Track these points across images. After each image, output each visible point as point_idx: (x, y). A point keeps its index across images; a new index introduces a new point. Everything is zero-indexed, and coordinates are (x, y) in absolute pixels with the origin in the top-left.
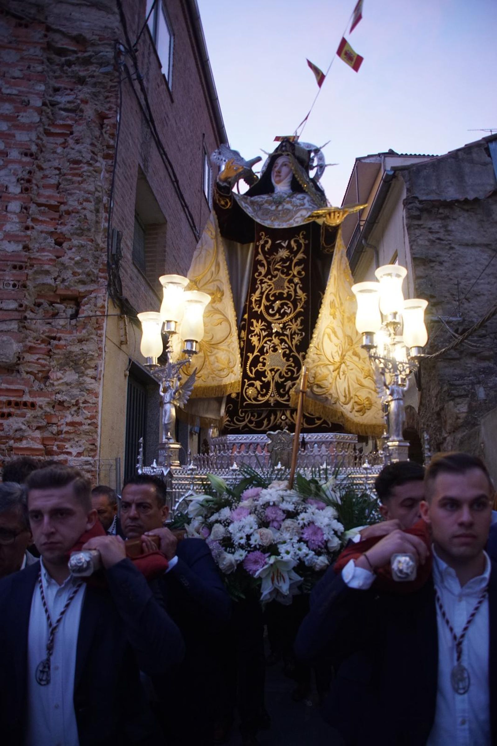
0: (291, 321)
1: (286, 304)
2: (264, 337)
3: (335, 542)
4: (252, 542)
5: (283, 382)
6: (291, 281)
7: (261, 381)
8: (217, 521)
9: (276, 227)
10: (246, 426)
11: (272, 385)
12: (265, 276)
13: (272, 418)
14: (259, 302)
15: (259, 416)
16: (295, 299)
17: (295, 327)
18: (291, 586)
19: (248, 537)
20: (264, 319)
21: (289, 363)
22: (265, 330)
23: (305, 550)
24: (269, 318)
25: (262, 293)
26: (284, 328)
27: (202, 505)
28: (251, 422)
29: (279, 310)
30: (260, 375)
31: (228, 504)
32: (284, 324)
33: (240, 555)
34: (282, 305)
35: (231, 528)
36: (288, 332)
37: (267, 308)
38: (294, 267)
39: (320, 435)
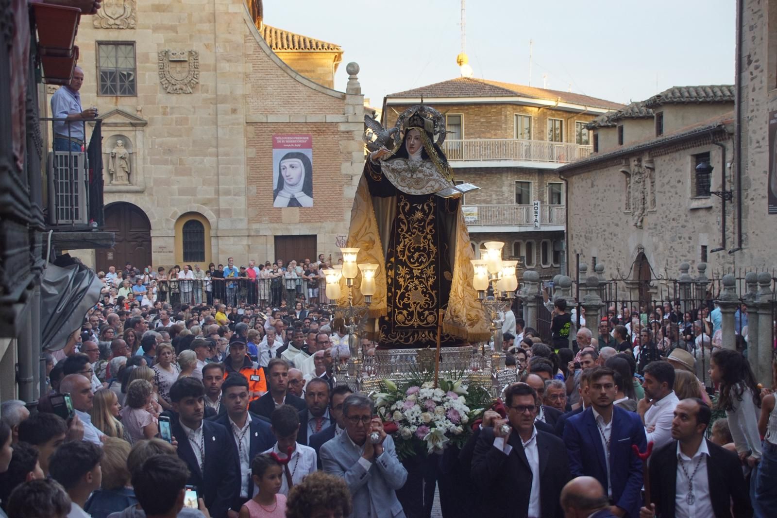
0: (426, 267)
1: (423, 255)
2: (408, 279)
3: (466, 418)
4: (420, 421)
5: (422, 312)
6: (425, 238)
7: (407, 310)
8: (397, 409)
9: (413, 194)
10: (397, 341)
11: (415, 314)
12: (407, 232)
13: (416, 336)
14: (403, 253)
15: (407, 334)
16: (429, 252)
17: (430, 271)
18: (444, 444)
19: (417, 418)
20: (407, 266)
21: (426, 298)
22: (408, 274)
23: (450, 424)
24: (411, 266)
25: (405, 246)
26: (422, 273)
27: (385, 400)
28: (401, 338)
29: (418, 259)
30: (406, 306)
31: (400, 398)
32: (422, 269)
33: (414, 428)
34: (420, 256)
35: (405, 414)
36: (424, 276)
37: (409, 258)
38: (428, 225)
39: (450, 348)
